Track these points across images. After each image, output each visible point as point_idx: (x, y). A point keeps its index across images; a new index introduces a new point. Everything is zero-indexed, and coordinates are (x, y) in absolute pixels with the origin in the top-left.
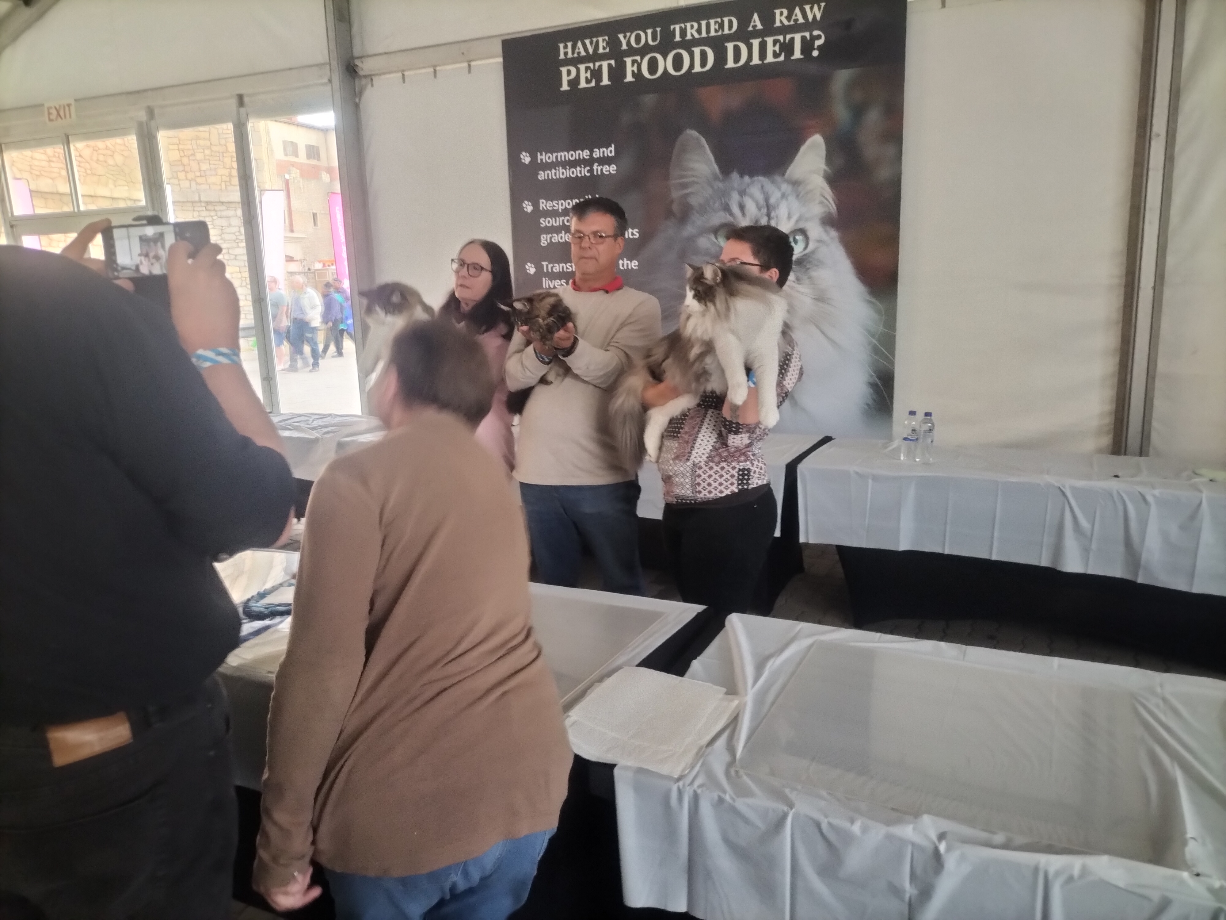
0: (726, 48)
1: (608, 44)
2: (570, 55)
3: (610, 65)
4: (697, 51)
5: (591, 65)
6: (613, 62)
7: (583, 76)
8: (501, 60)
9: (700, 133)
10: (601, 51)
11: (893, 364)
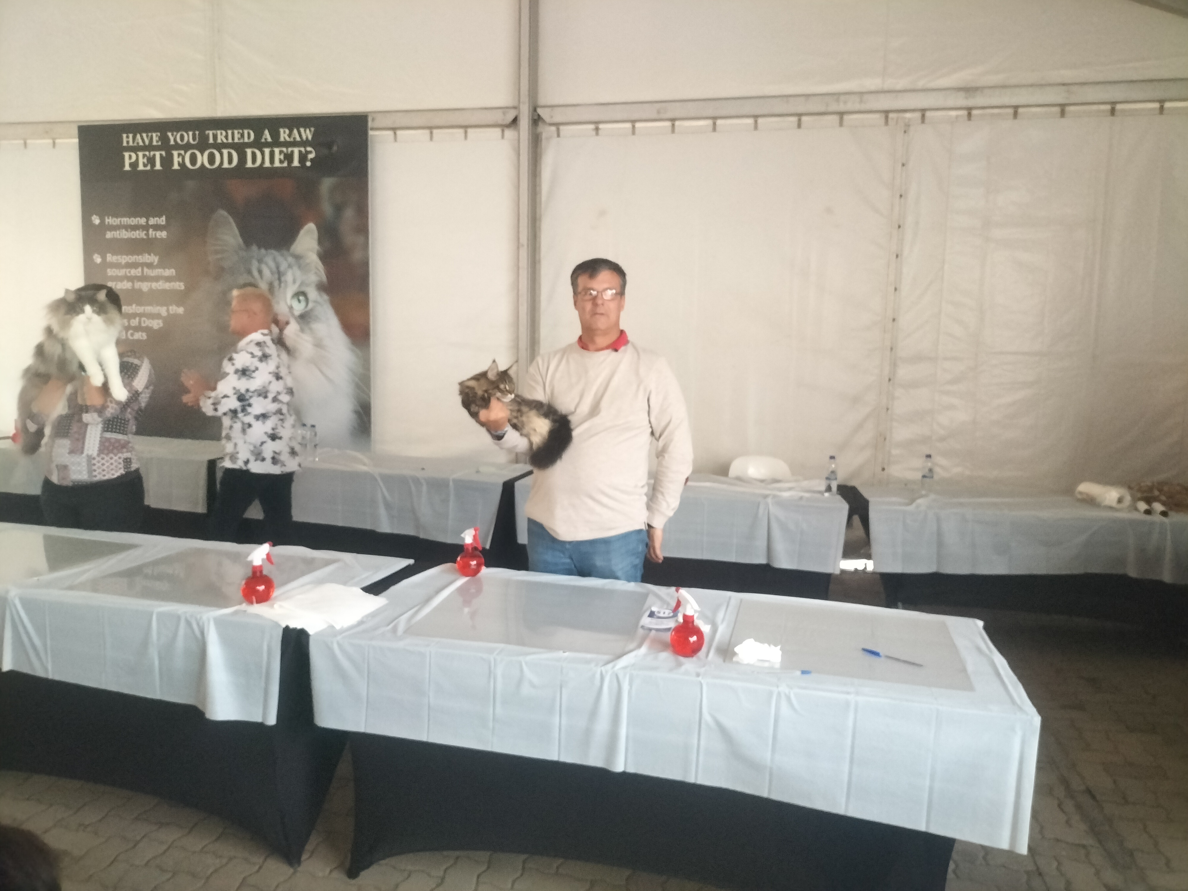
0: (245, 153)
1: (160, 138)
2: (131, 144)
3: (161, 155)
4: (225, 152)
5: (147, 153)
6: (163, 153)
7: (141, 161)
8: (76, 140)
9: (229, 213)
10: (155, 143)
11: (369, 397)
